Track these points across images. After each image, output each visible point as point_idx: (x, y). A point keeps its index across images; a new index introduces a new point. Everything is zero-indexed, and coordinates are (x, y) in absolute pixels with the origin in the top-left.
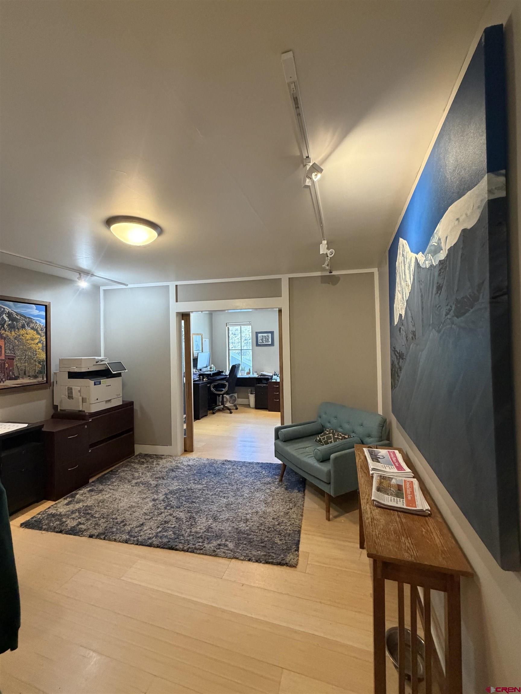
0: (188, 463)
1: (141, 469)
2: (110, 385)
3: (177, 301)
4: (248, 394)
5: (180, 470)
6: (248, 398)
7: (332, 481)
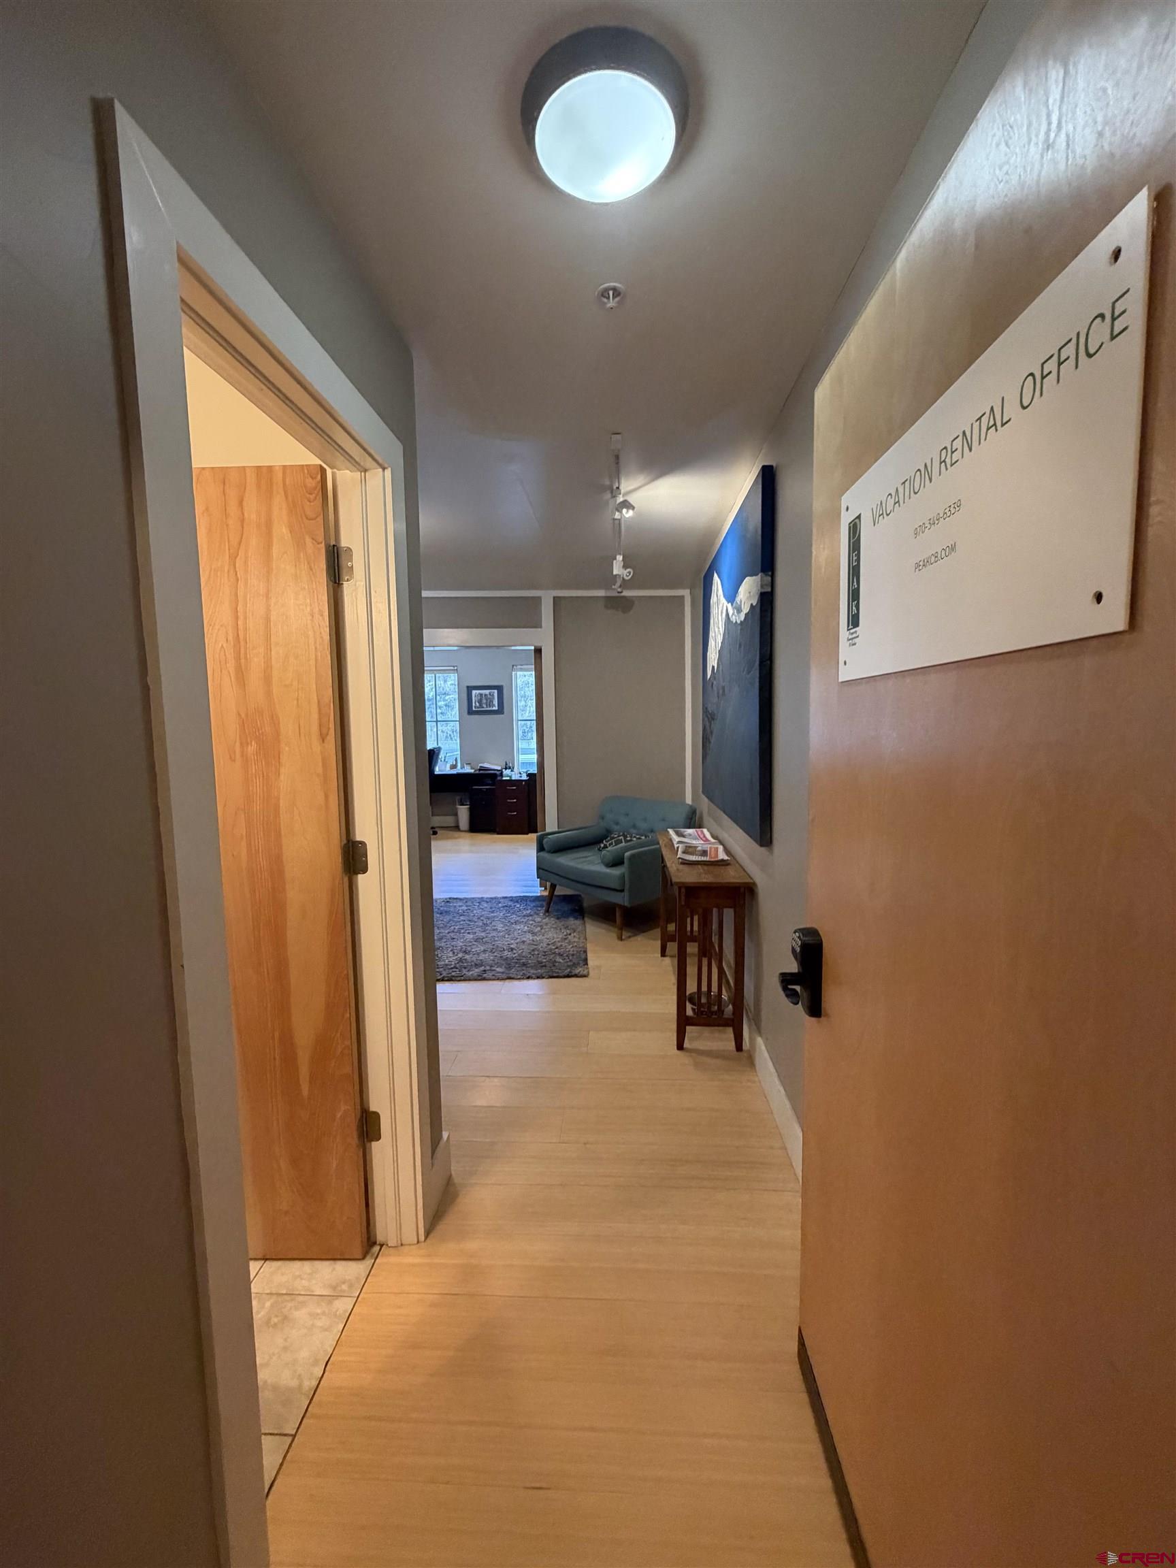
4: (456, 805)
6: (456, 815)
7: (627, 887)
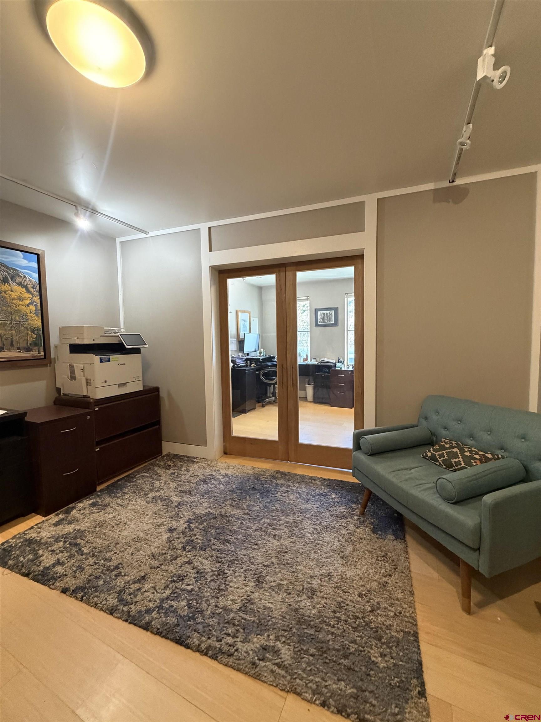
0: (227, 472)
1: (165, 475)
2: (125, 364)
3: (210, 250)
4: (305, 384)
5: (215, 482)
6: (305, 389)
